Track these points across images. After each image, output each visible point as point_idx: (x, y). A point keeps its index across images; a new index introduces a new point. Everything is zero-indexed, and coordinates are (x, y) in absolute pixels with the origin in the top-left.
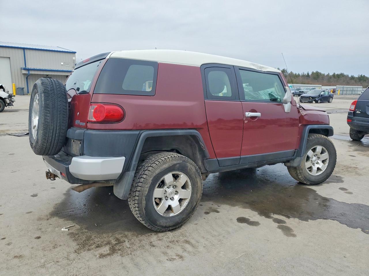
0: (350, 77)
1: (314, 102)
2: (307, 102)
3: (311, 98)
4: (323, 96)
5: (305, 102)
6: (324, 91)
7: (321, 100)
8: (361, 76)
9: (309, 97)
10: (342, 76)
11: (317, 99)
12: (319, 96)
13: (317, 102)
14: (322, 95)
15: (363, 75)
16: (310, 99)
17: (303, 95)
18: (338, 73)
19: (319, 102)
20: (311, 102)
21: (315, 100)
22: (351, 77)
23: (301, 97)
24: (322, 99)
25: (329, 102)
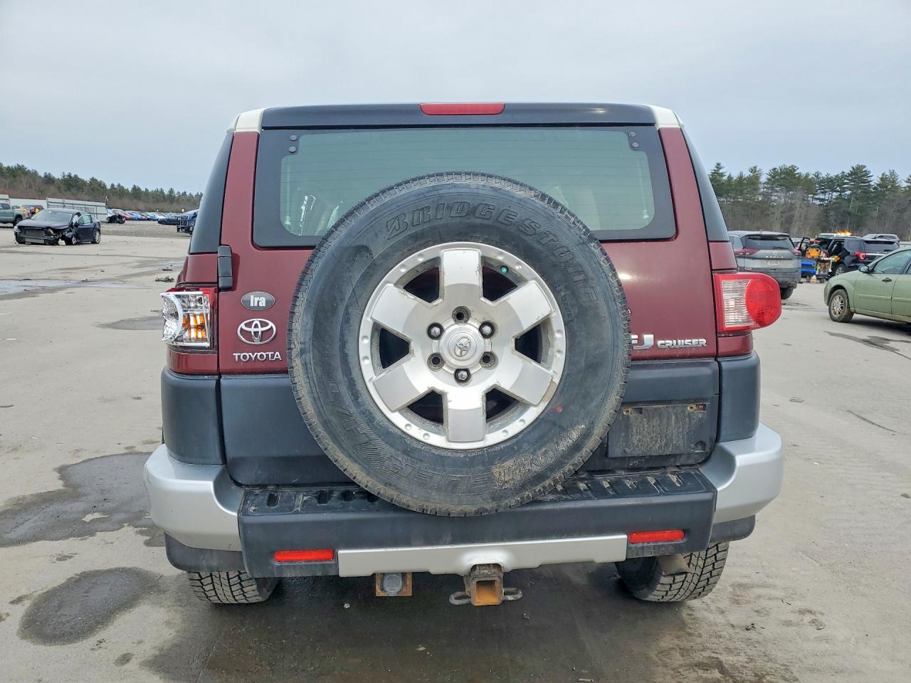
0: (42, 175)
1: (62, 242)
2: (42, 242)
3: (52, 232)
4: (79, 227)
5: (33, 244)
6: (79, 214)
7: (77, 236)
8: (70, 176)
9: (45, 230)
10: (22, 173)
11: (68, 235)
12: (71, 226)
13: (69, 242)
14: (77, 225)
15: (73, 176)
16: (49, 234)
17: (23, 223)
18: (10, 166)
19: (74, 241)
20: (54, 243)
21: (64, 238)
22: (46, 176)
23: (20, 227)
24: (80, 235)
25: (94, 242)
